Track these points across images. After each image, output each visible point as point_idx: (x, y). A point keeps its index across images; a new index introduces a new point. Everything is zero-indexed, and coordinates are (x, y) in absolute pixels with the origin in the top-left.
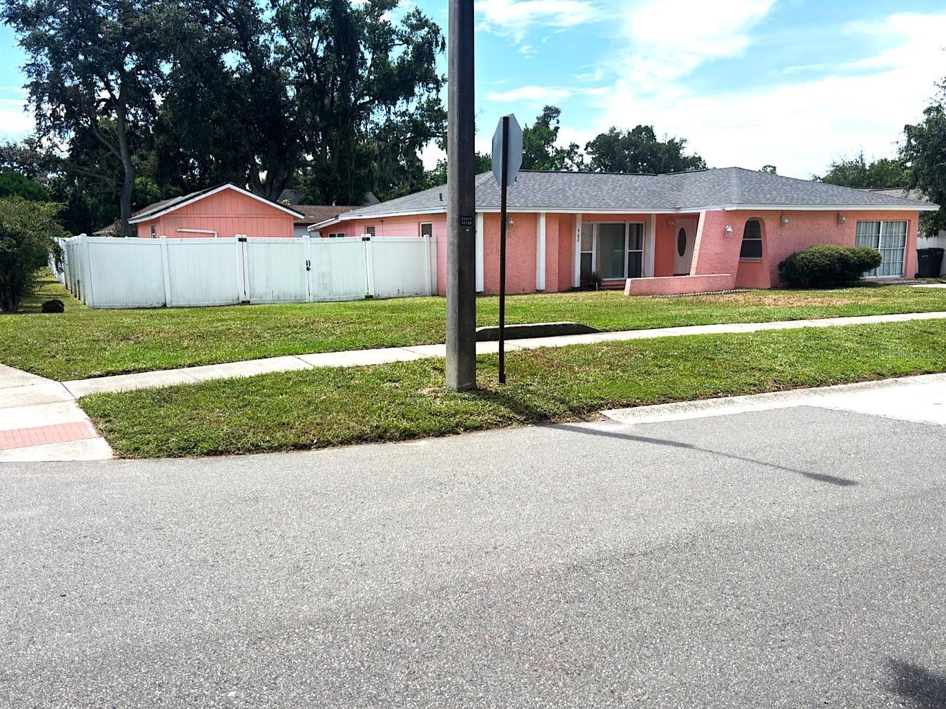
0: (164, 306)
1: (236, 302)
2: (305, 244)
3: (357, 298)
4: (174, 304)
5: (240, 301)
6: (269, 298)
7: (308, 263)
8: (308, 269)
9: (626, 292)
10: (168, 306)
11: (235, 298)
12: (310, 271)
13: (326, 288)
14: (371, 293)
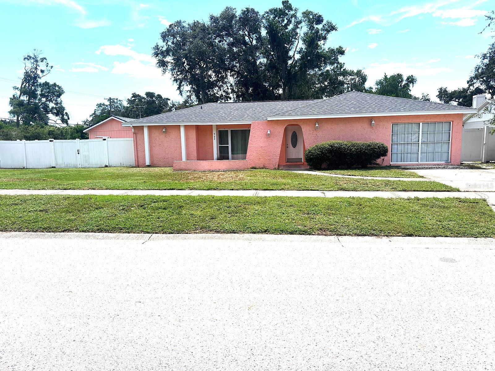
2: (77, 142)
3: (101, 167)
4: (28, 167)
5: (51, 167)
6: (63, 166)
7: (78, 151)
10: (25, 168)
11: (50, 165)
12: (79, 154)
13: (87, 162)
14: (107, 165)
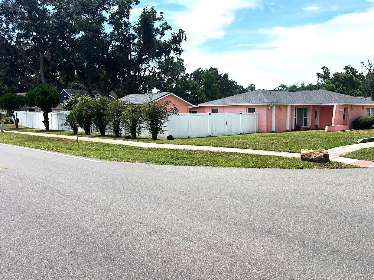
0: (189, 138)
1: (208, 136)
2: (226, 115)
3: (238, 134)
4: (191, 137)
5: (209, 135)
6: (216, 134)
7: (226, 122)
8: (226, 124)
9: (326, 130)
11: (207, 134)
13: (231, 131)
14: (242, 132)
